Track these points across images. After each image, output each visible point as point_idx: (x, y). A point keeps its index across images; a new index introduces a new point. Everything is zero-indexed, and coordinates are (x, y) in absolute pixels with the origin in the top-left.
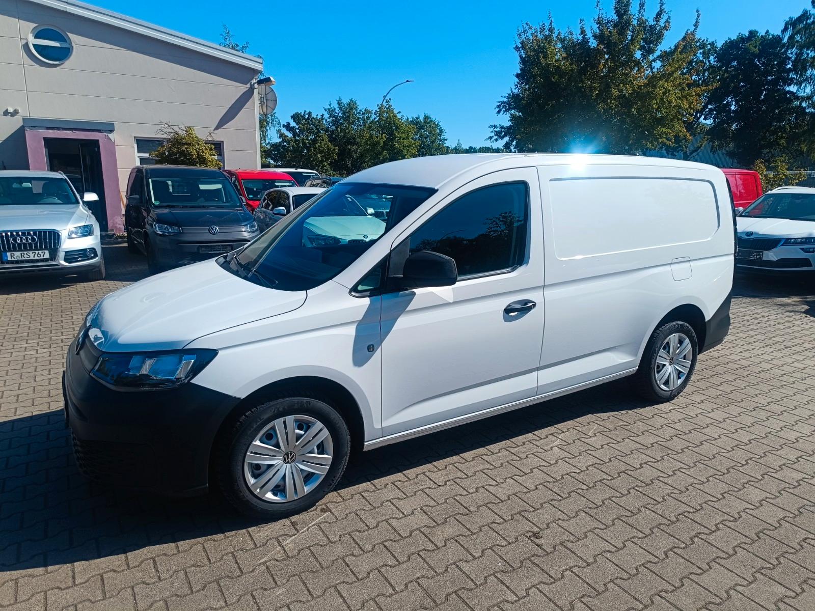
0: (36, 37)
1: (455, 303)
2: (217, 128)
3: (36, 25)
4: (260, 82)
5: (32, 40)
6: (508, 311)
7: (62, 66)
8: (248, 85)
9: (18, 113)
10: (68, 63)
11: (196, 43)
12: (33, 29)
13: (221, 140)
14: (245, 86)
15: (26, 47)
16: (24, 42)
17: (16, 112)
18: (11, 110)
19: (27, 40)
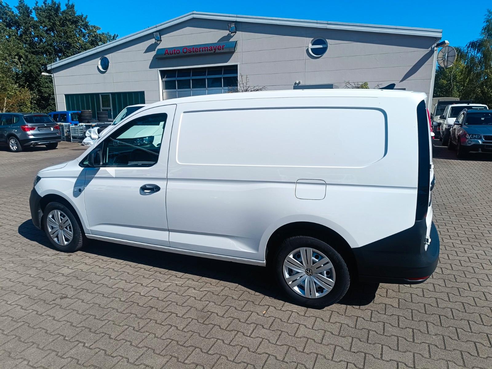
0: (313, 45)
1: (116, 178)
2: (402, 81)
3: (313, 38)
4: (438, 46)
5: (311, 46)
6: (143, 188)
7: (322, 57)
8: (430, 49)
9: (300, 83)
10: (325, 55)
11: (396, 29)
12: (312, 41)
13: (404, 88)
14: (427, 50)
15: (307, 50)
16: (307, 48)
17: (299, 83)
18: (297, 82)
19: (308, 47)
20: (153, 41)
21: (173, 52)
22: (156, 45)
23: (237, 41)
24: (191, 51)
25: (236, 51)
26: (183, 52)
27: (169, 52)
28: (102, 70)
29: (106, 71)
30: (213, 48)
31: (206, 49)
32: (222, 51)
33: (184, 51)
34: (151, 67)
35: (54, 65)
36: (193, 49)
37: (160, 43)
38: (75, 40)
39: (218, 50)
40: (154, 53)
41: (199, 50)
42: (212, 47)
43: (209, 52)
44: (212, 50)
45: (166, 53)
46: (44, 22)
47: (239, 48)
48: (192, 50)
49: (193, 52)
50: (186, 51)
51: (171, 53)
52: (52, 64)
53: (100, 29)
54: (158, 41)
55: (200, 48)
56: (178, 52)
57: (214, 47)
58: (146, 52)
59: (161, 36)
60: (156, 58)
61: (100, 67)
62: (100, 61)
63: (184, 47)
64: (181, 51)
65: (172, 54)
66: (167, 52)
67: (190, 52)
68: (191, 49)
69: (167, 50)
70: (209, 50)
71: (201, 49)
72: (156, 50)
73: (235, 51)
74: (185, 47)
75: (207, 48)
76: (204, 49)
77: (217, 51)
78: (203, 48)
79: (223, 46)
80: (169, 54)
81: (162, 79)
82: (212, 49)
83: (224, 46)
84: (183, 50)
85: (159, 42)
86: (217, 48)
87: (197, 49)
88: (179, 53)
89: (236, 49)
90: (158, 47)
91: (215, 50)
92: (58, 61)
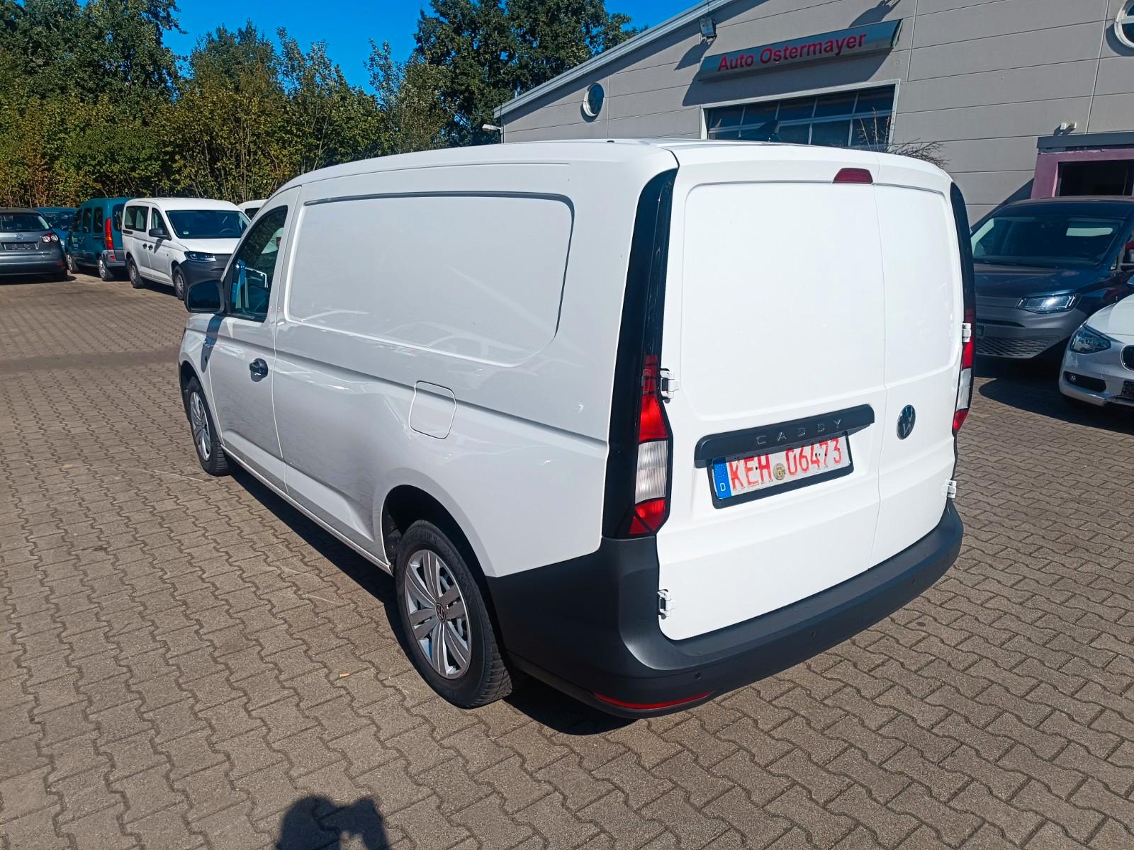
5: (1122, 18)
15: (1110, 31)
16: (1110, 23)
17: (1071, 128)
18: (1065, 126)
19: (1114, 19)
20: (697, 39)
21: (739, 61)
22: (704, 46)
23: (900, 20)
24: (780, 56)
25: (895, 48)
26: (762, 61)
27: (728, 64)
28: (590, 113)
29: (596, 117)
30: (835, 45)
31: (818, 47)
32: (857, 49)
33: (764, 58)
34: (687, 102)
35: (507, 107)
36: (786, 50)
37: (712, 42)
38: (573, 51)
39: (847, 49)
40: (695, 68)
41: (799, 51)
42: (832, 42)
43: (824, 55)
44: (831, 50)
45: (721, 66)
46: (518, 17)
47: (905, 39)
48: (782, 54)
49: (786, 58)
50: (768, 57)
51: (733, 65)
52: (504, 105)
53: (628, 20)
54: (708, 38)
55: (802, 48)
56: (749, 61)
57: (837, 41)
58: (679, 68)
59: (717, 26)
60: (700, 81)
61: (587, 107)
62: (587, 94)
63: (764, 49)
64: (757, 58)
65: (736, 67)
66: (723, 64)
67: (777, 58)
68: (780, 51)
69: (725, 59)
70: (825, 50)
71: (805, 50)
72: (702, 59)
73: (891, 48)
74: (768, 48)
75: (820, 44)
76: (812, 48)
77: (845, 51)
78: (809, 46)
79: (861, 37)
80: (727, 69)
81: (708, 131)
82: (831, 46)
83: (865, 35)
84: (761, 56)
85: (711, 39)
86: (845, 43)
87: (794, 51)
88: (752, 62)
89: (894, 43)
90: (708, 53)
91: (840, 48)
92: (516, 98)
